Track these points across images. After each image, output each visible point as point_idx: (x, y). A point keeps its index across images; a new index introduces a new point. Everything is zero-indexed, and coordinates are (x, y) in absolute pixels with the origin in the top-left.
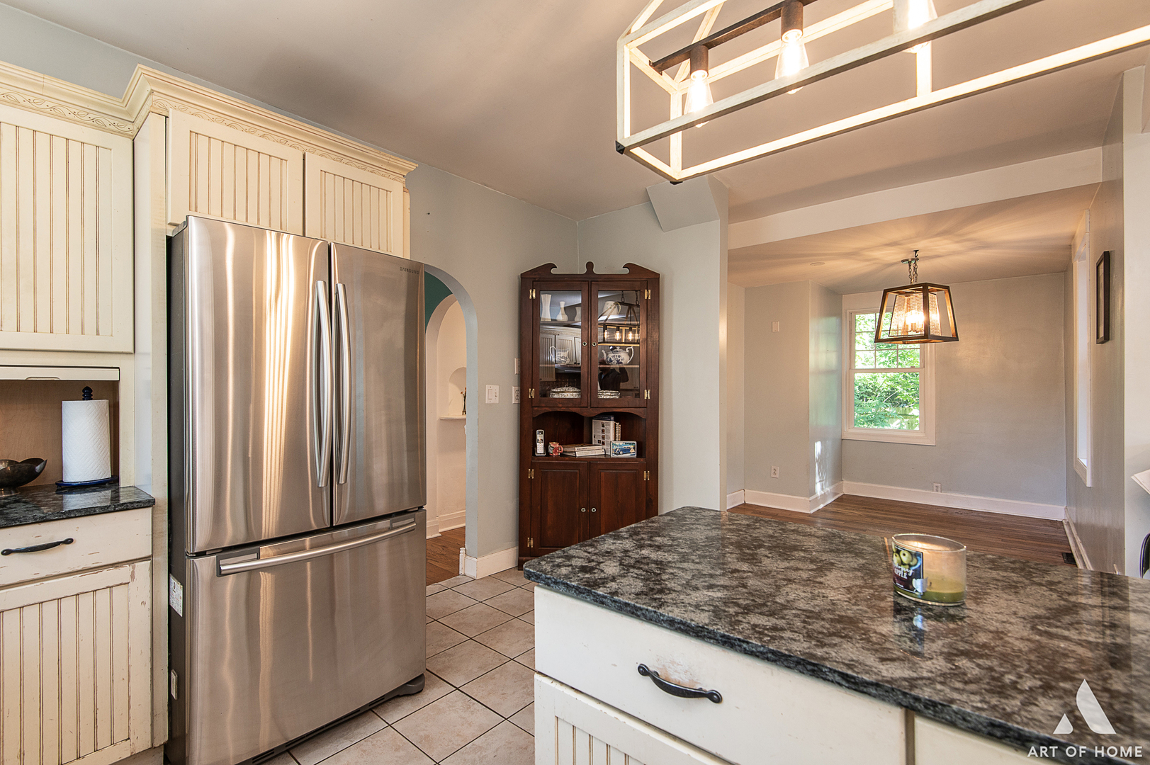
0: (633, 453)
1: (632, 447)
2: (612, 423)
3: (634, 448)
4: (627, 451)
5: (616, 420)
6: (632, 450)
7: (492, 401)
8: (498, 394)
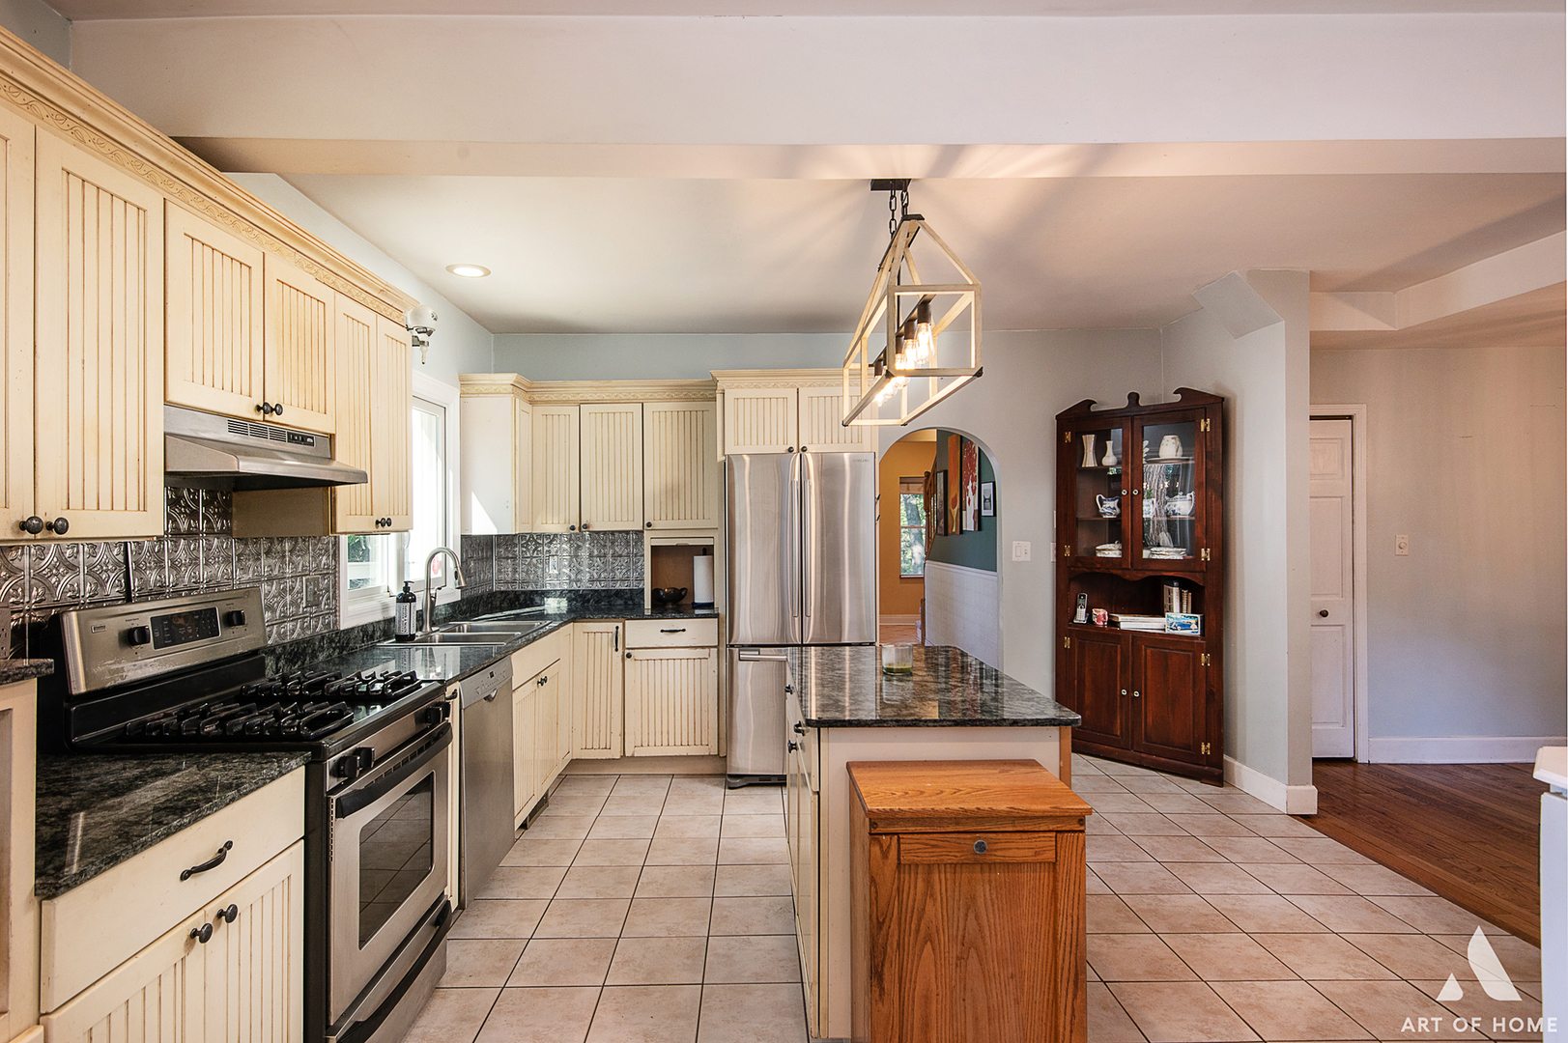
0: (1195, 630)
1: (1193, 621)
2: (1175, 590)
3: (1197, 624)
4: (1186, 626)
5: (1181, 587)
6: (1194, 626)
7: (1021, 559)
8: (1029, 551)
